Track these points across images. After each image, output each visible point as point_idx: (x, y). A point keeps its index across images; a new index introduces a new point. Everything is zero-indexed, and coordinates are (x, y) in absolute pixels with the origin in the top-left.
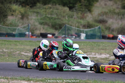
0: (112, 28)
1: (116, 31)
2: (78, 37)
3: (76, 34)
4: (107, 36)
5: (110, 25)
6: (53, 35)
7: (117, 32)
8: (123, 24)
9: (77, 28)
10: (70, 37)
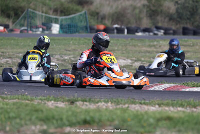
0: (101, 14)
1: (108, 19)
2: (47, 30)
3: (43, 24)
4: (96, 27)
5: (97, 8)
6: (6, 27)
7: (110, 21)
8: (120, 7)
9: (44, 14)
10: (34, 30)
